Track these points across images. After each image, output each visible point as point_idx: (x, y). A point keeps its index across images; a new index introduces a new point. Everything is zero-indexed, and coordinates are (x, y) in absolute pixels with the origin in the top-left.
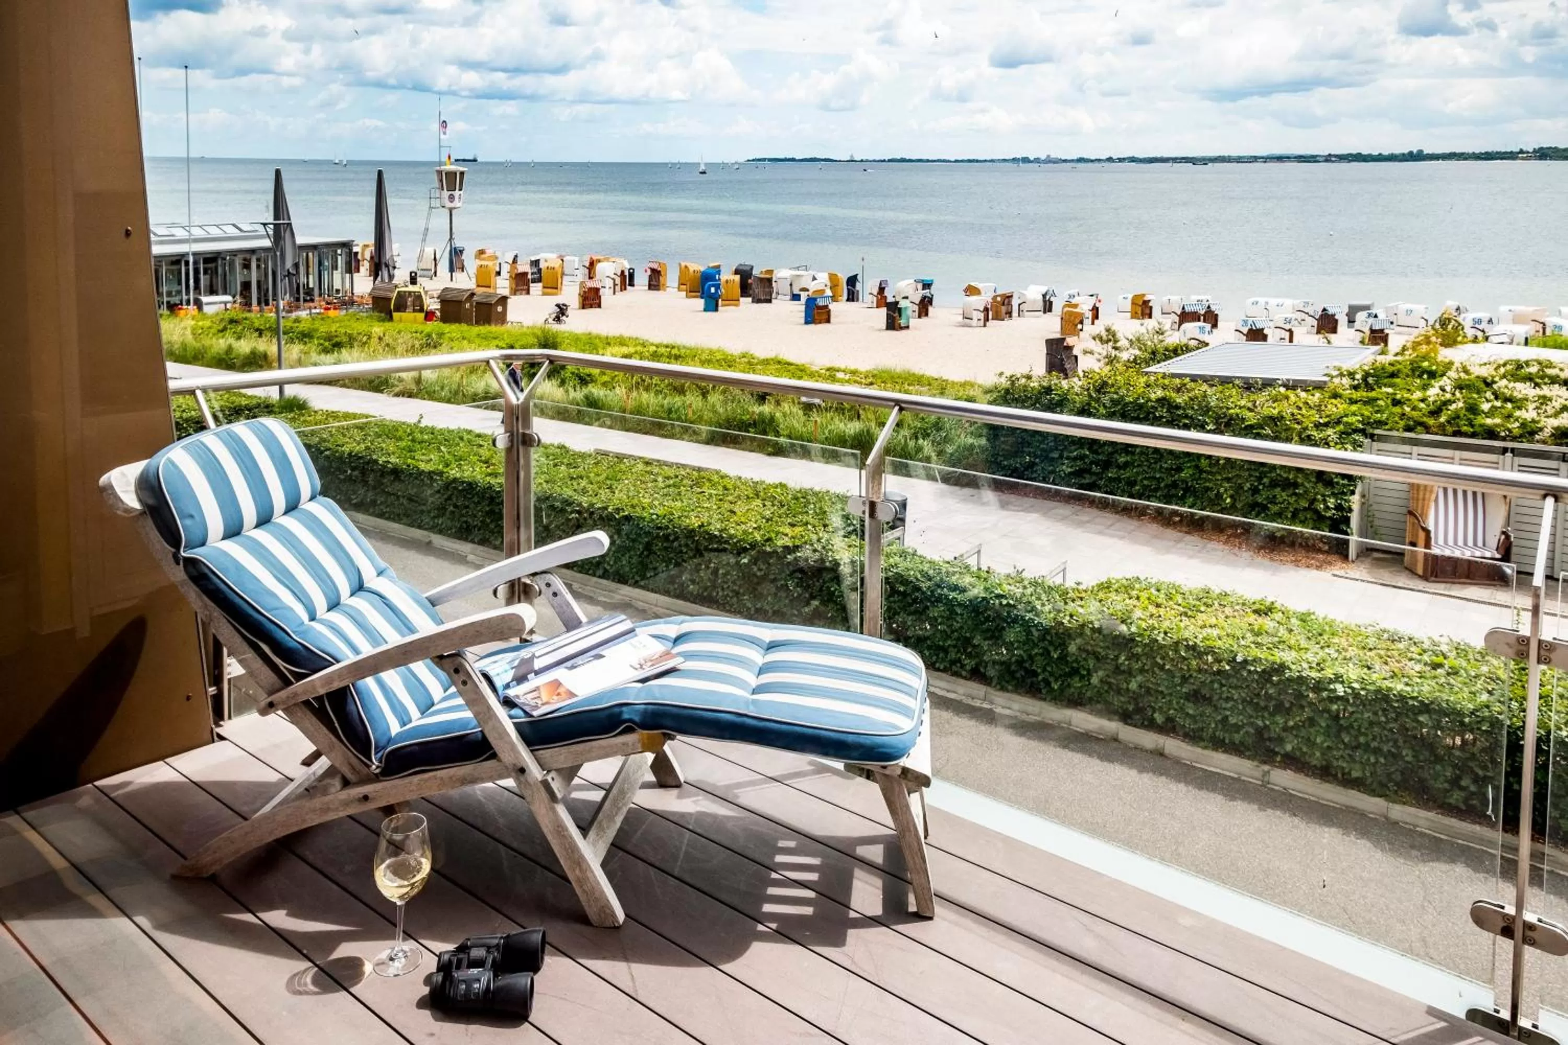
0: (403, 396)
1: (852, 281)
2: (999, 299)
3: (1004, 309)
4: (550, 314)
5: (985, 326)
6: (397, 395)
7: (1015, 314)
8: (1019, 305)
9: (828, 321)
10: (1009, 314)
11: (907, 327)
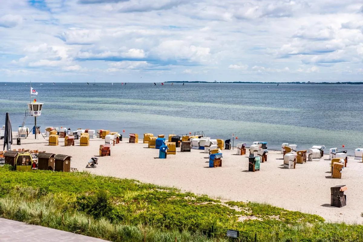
0: (33, 224)
1: (228, 142)
2: (300, 153)
3: (302, 158)
4: (89, 163)
5: (294, 168)
6: (31, 223)
7: (307, 159)
8: (309, 155)
9: (220, 165)
10: (305, 160)
11: (259, 170)
